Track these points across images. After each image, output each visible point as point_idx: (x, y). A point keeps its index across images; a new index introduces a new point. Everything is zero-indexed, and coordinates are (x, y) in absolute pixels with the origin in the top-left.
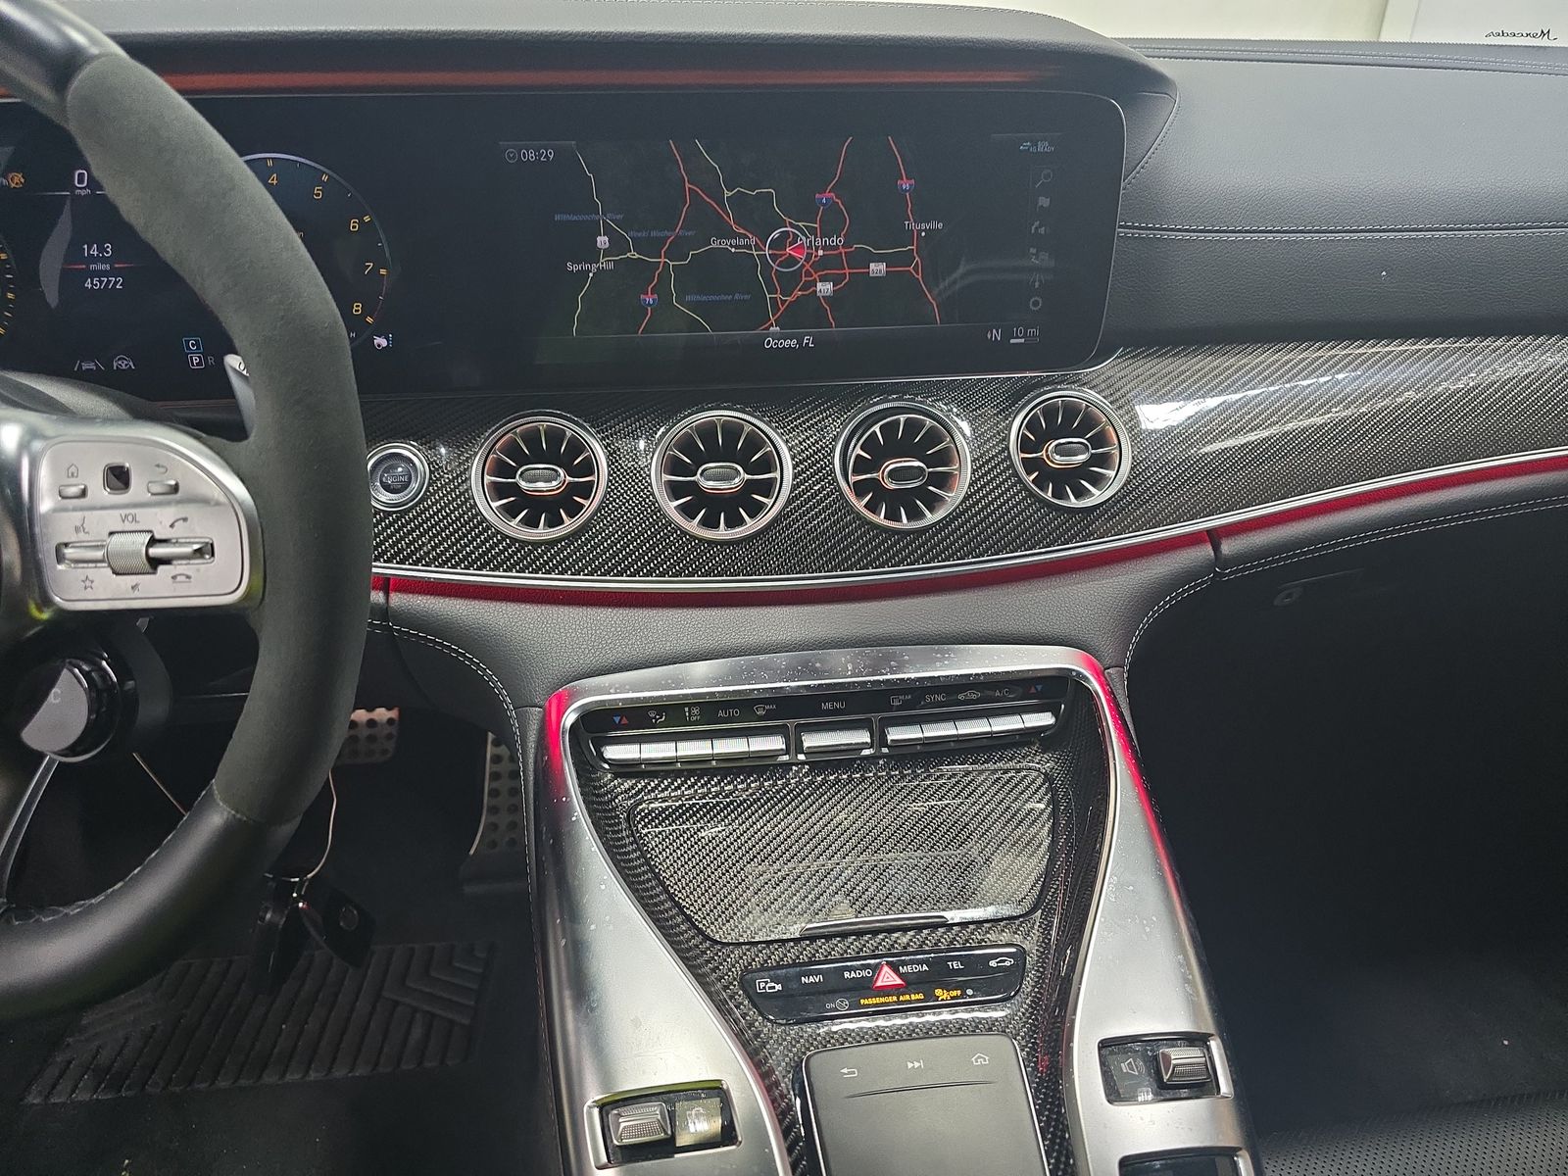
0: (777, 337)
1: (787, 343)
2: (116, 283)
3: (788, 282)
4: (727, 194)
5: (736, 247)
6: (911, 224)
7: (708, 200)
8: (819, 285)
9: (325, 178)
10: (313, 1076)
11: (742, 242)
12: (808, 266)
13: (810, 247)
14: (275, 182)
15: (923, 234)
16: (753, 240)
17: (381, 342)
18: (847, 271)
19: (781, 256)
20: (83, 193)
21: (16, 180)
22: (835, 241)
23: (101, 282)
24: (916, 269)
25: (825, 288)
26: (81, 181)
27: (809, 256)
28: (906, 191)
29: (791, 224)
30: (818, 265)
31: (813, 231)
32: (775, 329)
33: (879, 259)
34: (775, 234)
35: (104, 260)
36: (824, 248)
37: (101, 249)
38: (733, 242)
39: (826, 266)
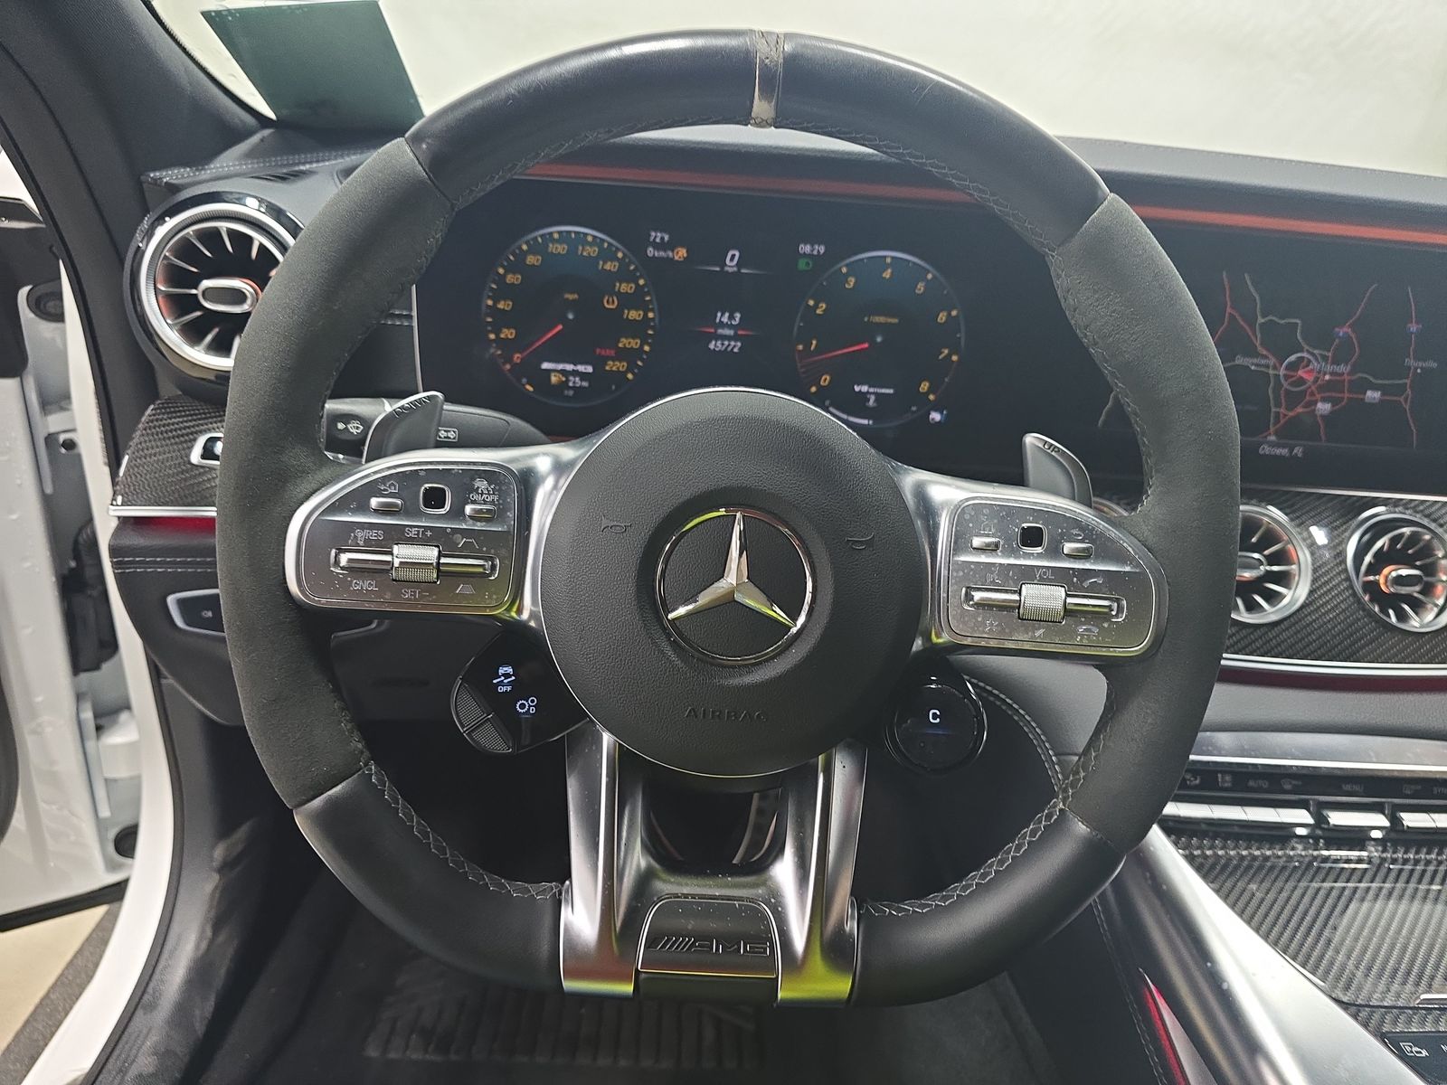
0: (1273, 445)
1: (1278, 451)
2: (735, 346)
3: (1293, 399)
4: (1261, 320)
5: (1257, 365)
6: (1410, 362)
7: (1242, 323)
8: (1320, 405)
9: (930, 276)
10: (623, 1063)
11: (1263, 362)
12: (1313, 388)
13: (1319, 372)
14: (888, 276)
15: (1419, 371)
16: (1272, 361)
17: (936, 416)
18: (1346, 395)
19: (1292, 376)
20: (730, 270)
21: (680, 254)
22: (1342, 368)
23: (723, 344)
24: (1406, 400)
25: (1323, 408)
26: (732, 259)
27: (1317, 379)
28: (1412, 333)
29: (1308, 352)
30: (1322, 388)
31: (1325, 358)
32: (1273, 438)
33: (1375, 388)
34: (1293, 358)
35: (730, 327)
36: (1331, 374)
37: (731, 317)
38: (1255, 361)
39: (1330, 390)
